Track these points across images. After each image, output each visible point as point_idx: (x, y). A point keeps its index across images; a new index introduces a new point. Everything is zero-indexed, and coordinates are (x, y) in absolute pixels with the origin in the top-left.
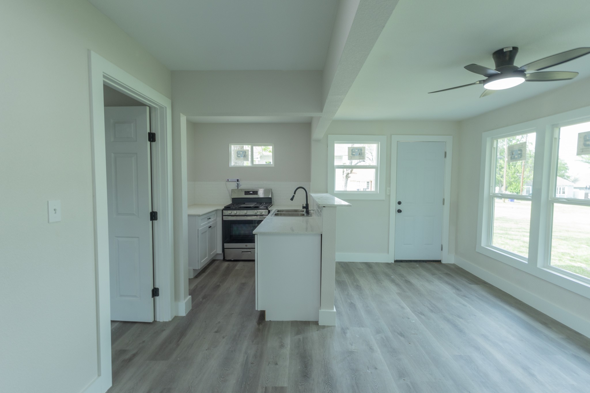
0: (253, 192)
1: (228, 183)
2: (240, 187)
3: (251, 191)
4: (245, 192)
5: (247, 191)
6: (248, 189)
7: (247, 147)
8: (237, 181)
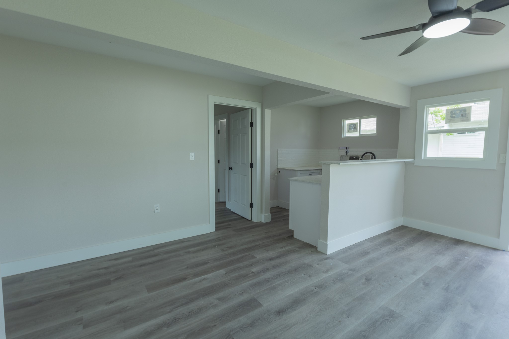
0: (356, 157)
1: (340, 150)
2: (349, 153)
3: (354, 157)
4: (350, 157)
5: (352, 157)
6: (352, 155)
7: (356, 121)
8: (345, 148)
